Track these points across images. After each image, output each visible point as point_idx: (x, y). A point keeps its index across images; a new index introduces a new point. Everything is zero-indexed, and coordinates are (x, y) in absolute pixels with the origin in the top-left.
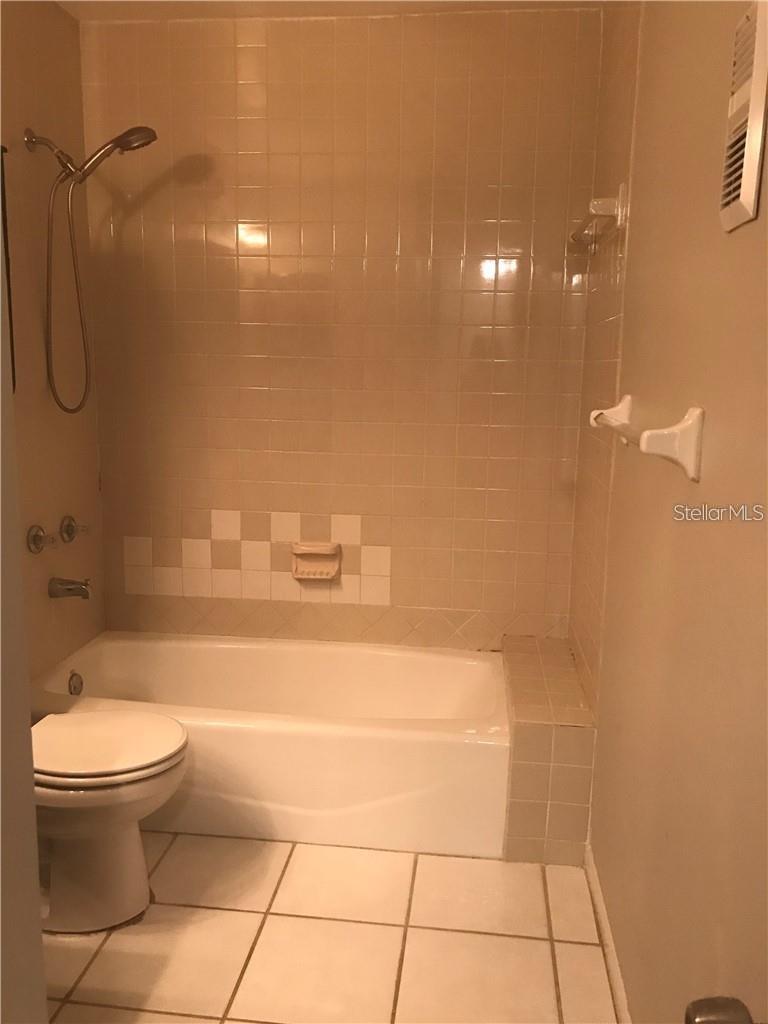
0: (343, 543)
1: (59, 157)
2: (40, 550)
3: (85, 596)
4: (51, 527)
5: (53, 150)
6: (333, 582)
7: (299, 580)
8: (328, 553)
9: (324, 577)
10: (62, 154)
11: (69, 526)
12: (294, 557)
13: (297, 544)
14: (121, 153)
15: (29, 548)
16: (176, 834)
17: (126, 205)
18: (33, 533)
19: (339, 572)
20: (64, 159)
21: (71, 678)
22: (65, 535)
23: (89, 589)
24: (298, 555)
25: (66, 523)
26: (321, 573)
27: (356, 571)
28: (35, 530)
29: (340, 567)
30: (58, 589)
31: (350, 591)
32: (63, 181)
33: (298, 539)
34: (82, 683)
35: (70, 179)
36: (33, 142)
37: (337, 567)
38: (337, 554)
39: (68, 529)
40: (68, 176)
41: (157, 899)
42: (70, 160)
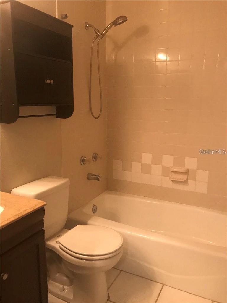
0: (190, 168)
1: (95, 31)
2: (84, 164)
3: (98, 180)
4: (89, 156)
5: (93, 28)
6: (185, 182)
7: (172, 181)
8: (183, 172)
9: (182, 181)
10: (96, 29)
11: (95, 156)
12: (170, 172)
13: (171, 167)
14: (115, 26)
15: (81, 163)
16: (121, 271)
17: (118, 47)
18: (82, 158)
19: (187, 179)
20: (96, 31)
21: (94, 206)
22: (94, 159)
23: (100, 178)
24: (172, 172)
25: (94, 155)
26: (180, 179)
27: (194, 179)
28: (83, 157)
29: (188, 177)
30: (90, 177)
31: (191, 186)
32: (96, 39)
33: (172, 165)
34: (97, 209)
35: (98, 38)
36: (88, 26)
37: (187, 177)
38: (187, 172)
39: (95, 157)
40: (98, 37)
41: (111, 299)
42: (99, 31)
